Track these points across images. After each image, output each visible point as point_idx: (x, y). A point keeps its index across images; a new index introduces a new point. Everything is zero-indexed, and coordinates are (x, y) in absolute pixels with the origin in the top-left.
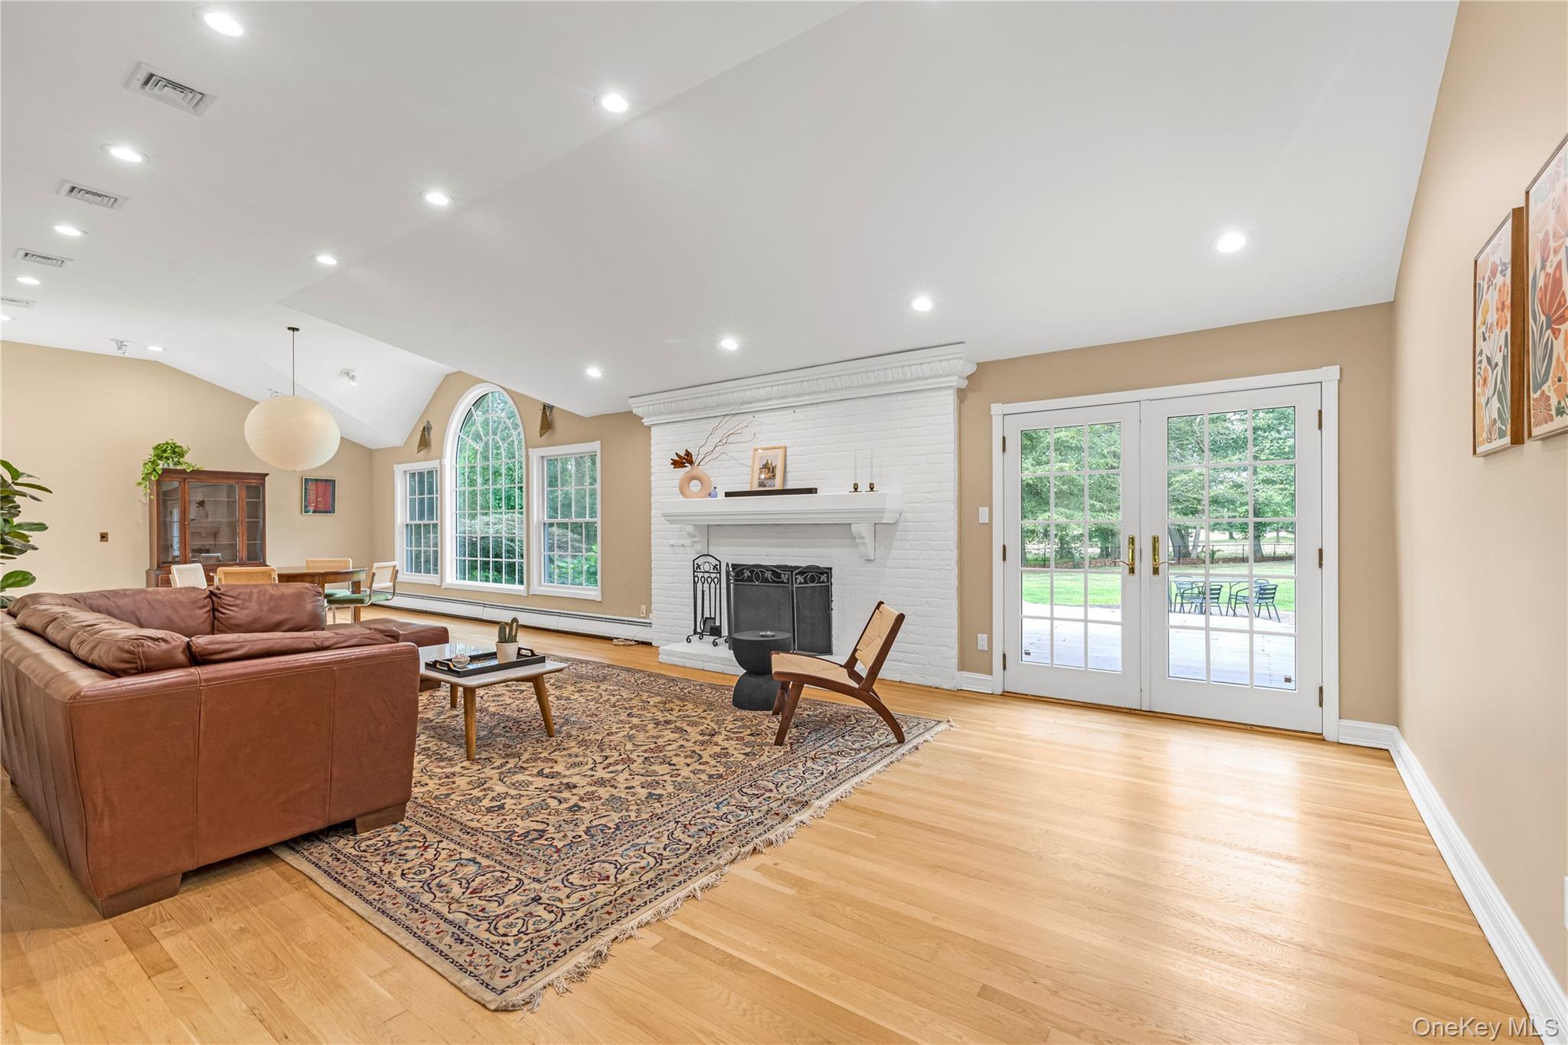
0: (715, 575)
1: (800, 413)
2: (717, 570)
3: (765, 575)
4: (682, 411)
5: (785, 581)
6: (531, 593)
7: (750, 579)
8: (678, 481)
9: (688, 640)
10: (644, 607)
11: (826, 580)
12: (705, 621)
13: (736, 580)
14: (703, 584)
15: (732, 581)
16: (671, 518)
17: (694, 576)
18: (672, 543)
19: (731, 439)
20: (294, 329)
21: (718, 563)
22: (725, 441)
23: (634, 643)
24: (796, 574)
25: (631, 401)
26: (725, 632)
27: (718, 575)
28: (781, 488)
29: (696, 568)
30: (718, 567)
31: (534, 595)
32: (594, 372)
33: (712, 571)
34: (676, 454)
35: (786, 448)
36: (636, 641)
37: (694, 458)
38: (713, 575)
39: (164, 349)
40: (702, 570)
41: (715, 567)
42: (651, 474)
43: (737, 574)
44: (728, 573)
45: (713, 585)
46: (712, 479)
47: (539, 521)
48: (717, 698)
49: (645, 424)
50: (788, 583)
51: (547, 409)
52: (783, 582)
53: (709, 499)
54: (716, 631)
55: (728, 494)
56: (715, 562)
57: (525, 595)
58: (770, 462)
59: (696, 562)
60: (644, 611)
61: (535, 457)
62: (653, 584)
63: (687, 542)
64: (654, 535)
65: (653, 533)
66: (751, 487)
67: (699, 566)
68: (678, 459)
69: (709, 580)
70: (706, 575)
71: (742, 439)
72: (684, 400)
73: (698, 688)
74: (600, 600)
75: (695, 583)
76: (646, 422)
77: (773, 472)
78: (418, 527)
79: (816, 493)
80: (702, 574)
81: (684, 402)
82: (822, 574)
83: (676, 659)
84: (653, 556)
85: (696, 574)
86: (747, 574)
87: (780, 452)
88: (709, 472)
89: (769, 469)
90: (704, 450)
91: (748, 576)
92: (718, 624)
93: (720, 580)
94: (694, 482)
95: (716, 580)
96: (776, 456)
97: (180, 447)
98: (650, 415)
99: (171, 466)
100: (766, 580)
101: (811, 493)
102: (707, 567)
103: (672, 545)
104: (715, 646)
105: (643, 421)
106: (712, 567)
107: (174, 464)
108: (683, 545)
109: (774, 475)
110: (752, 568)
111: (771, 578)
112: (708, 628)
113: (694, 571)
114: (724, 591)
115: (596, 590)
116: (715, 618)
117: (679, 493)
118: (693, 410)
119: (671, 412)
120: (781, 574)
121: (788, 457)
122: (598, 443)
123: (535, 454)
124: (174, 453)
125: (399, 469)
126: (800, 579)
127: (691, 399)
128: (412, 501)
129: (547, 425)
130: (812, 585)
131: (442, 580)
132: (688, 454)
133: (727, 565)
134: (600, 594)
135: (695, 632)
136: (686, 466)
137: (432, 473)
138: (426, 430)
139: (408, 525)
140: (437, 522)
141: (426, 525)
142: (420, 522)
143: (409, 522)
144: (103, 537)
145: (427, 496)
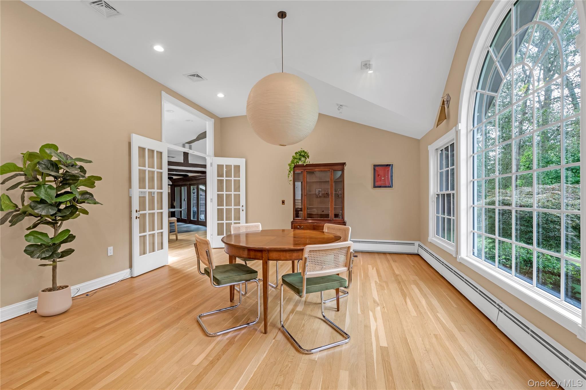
78: (443, 196)
97: (305, 152)
107: (302, 162)
124: (301, 155)
125: (432, 149)
128: (441, 174)
131: (457, 251)
137: (452, 145)
138: (445, 104)
139: (438, 195)
140: (454, 192)
141: (449, 195)
142: (445, 192)
143: (439, 192)
144: (283, 202)
145: (450, 168)
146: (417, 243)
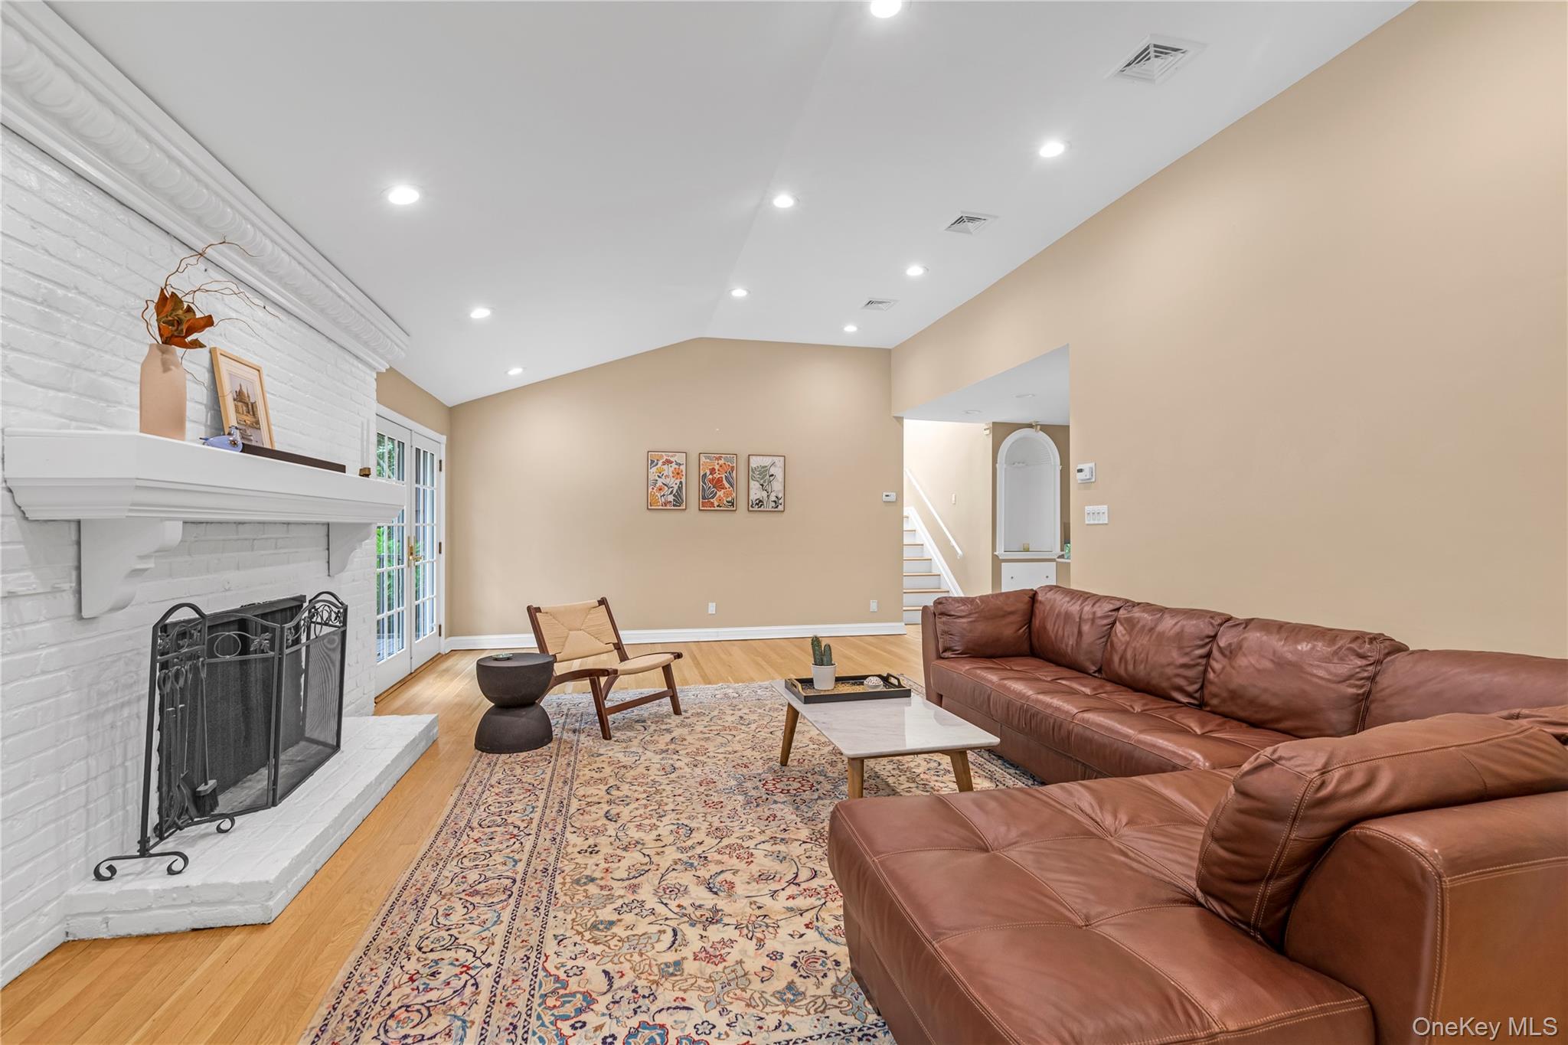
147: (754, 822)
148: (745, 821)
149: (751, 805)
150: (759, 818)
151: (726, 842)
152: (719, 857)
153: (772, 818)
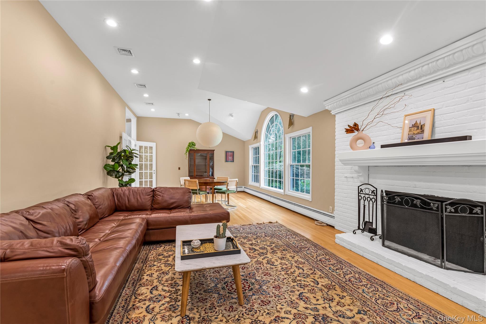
0: (373, 197)
1: (449, 82)
2: (374, 193)
3: (415, 202)
4: (353, 102)
5: (434, 208)
6: (285, 194)
7: (400, 203)
8: (349, 142)
9: (354, 232)
10: (331, 207)
11: (479, 212)
12: (366, 223)
13: (388, 202)
14: (365, 201)
15: (385, 203)
16: (345, 162)
17: (359, 196)
18: (346, 176)
19: (385, 112)
20: (209, 100)
21: (375, 189)
22: (382, 113)
23: (325, 225)
24: (446, 205)
25: (325, 103)
26: (379, 232)
27: (375, 197)
28: (430, 139)
29: (360, 191)
30: (375, 192)
31: (286, 195)
32: (304, 90)
33: (370, 193)
34: (348, 125)
35: (434, 110)
36: (327, 224)
37: (359, 128)
38: (371, 197)
39: (189, 115)
40: (364, 193)
41: (373, 192)
42: (335, 140)
43: (389, 199)
44: (382, 197)
45: (371, 202)
46: (371, 138)
47: (289, 164)
48: (371, 295)
49: (332, 114)
50: (438, 211)
51: (291, 116)
52: (431, 209)
53: (369, 150)
54: (373, 231)
55: (382, 146)
56: (373, 189)
57: (283, 194)
58: (418, 122)
59: (360, 188)
60: (331, 210)
61: (287, 138)
62: (335, 197)
63: (355, 175)
64: (336, 171)
65: (336, 170)
66: (402, 140)
67: (362, 190)
68: (349, 128)
69: (369, 199)
70: (367, 196)
71: (395, 111)
72: (353, 95)
73: (357, 276)
74: (311, 201)
75: (359, 200)
76: (333, 113)
77: (421, 128)
78: (255, 166)
79: (471, 139)
80: (364, 195)
81: (354, 96)
82: (476, 206)
83: (345, 244)
84: (336, 182)
85: (360, 195)
86: (398, 199)
87: (429, 115)
88: (370, 135)
89: (419, 127)
90: (365, 123)
91: (399, 201)
92: (374, 226)
93: (376, 200)
94: (359, 141)
95: (373, 200)
96: (425, 118)
97: (194, 143)
98: (335, 109)
99: (192, 149)
100: (415, 206)
101: (466, 140)
102: (367, 191)
103: (346, 177)
104: (372, 240)
105: (331, 112)
106: (371, 192)
107: (193, 148)
108: (352, 177)
109: (423, 131)
110: (402, 195)
111: (420, 205)
112: (367, 228)
113: (359, 193)
114: (379, 207)
115: (309, 196)
116: (372, 223)
117: (350, 148)
118: (360, 100)
119: (346, 104)
120: (430, 203)
121: (436, 117)
122: (311, 128)
123: (288, 136)
124: (192, 144)
125: (250, 147)
126: (449, 208)
127: (358, 93)
128: (254, 157)
129: (291, 123)
130: (464, 215)
131: (260, 185)
132: (356, 125)
133: (382, 191)
134: (311, 198)
135: (359, 228)
136: (355, 132)
137: (258, 148)
138: (256, 133)
139: (253, 166)
140: (259, 165)
141: (257, 166)
142: (255, 165)
143: (253, 165)
144: (179, 168)
145: (257, 156)
146: (243, 187)
147: (249, 266)
148: (252, 267)
149: (252, 274)
150: (248, 268)
151: (256, 260)
152: (256, 255)
153: (243, 268)
